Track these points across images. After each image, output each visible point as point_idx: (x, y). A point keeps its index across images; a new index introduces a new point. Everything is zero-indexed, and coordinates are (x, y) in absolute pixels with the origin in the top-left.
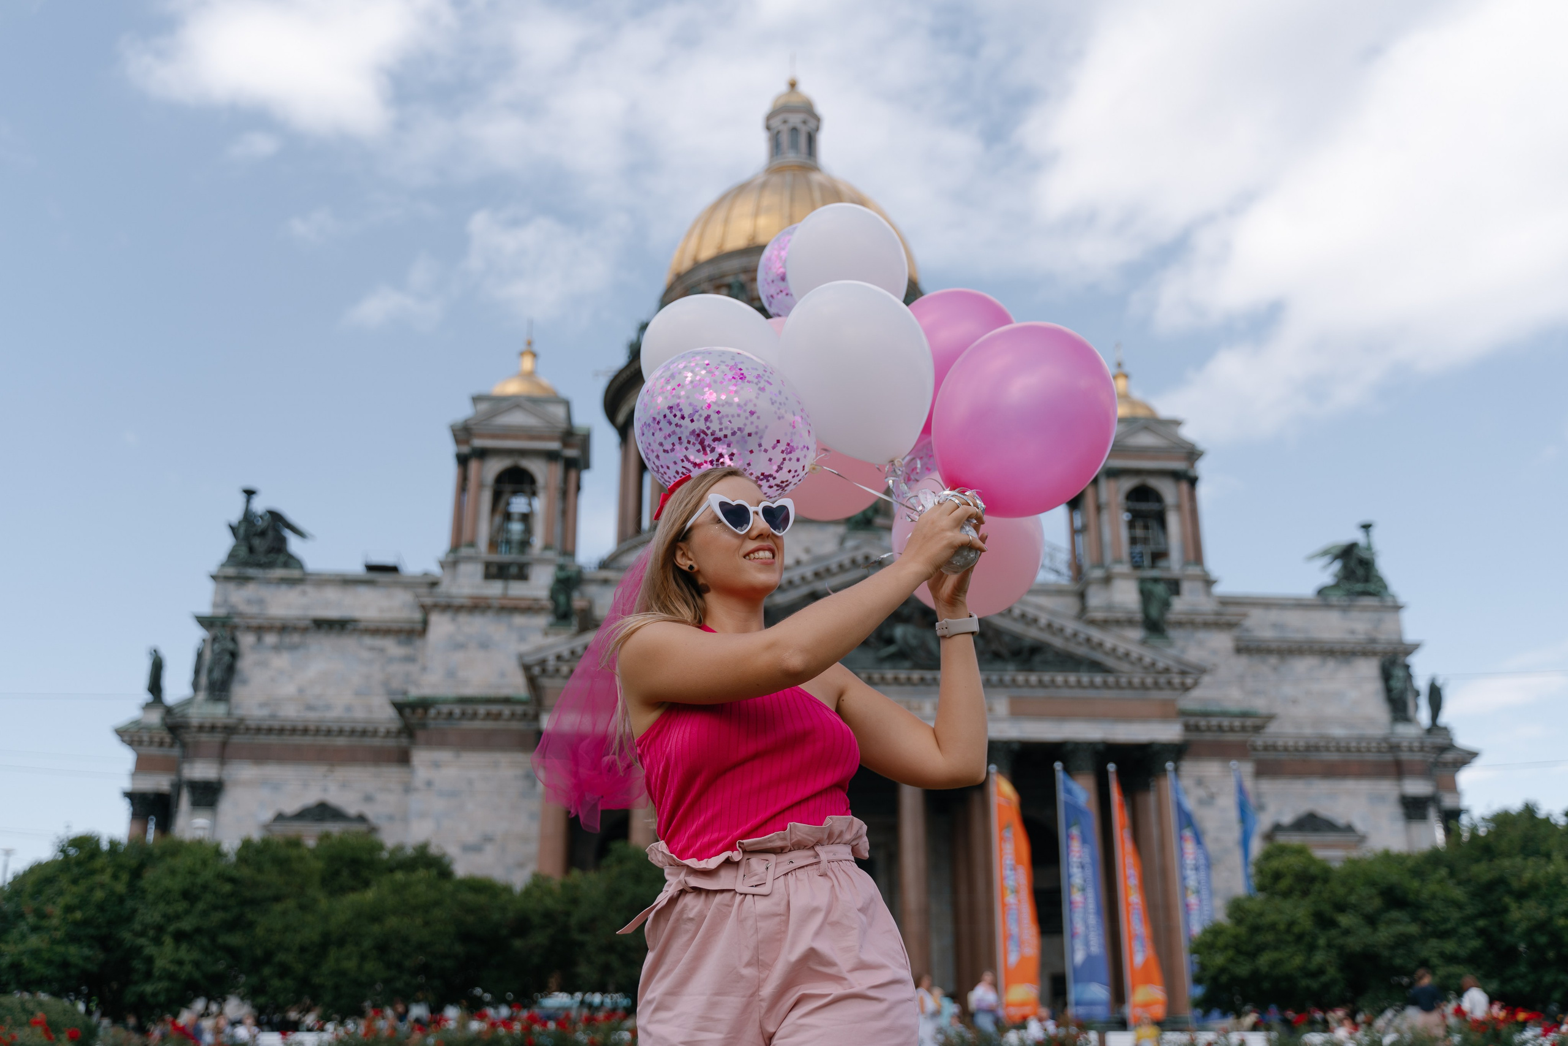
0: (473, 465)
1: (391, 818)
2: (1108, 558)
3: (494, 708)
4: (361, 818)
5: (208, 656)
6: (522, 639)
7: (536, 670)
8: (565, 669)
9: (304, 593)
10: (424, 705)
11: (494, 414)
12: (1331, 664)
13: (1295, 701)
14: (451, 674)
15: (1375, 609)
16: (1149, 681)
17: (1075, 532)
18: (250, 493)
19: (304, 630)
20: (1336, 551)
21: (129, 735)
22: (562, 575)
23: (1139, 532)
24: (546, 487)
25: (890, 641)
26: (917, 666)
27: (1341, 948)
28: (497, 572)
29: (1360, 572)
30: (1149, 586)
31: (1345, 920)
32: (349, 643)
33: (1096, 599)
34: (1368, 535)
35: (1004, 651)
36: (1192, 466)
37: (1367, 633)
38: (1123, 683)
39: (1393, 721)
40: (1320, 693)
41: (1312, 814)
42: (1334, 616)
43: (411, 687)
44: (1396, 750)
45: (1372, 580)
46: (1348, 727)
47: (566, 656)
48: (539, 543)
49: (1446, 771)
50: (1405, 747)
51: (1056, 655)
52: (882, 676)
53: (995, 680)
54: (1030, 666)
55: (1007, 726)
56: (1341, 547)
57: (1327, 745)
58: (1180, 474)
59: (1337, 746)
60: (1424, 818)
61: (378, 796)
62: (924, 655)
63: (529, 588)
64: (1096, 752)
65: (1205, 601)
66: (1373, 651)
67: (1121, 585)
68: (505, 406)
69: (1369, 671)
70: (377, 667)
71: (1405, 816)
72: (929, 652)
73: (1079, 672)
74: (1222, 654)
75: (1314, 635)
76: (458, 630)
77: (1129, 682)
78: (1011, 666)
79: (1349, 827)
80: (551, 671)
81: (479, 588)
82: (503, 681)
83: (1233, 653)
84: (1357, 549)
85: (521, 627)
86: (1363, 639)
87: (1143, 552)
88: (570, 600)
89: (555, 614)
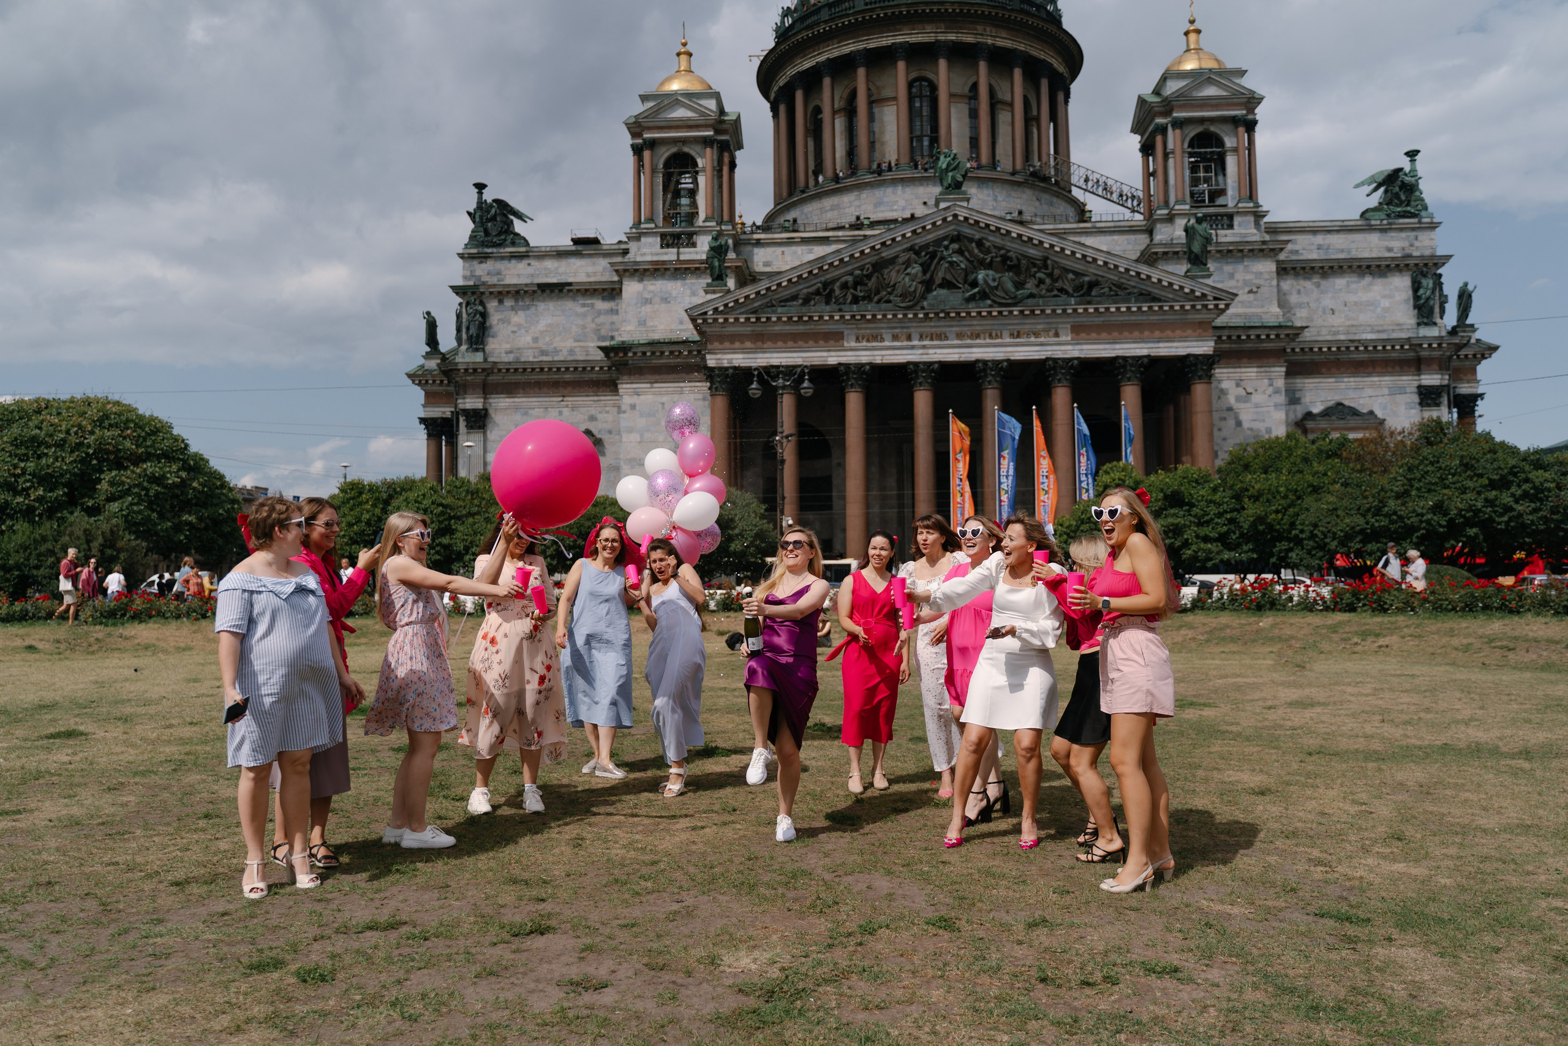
0: (647, 154)
1: (610, 432)
2: (1172, 200)
3: (676, 349)
5: (464, 315)
6: (694, 294)
7: (700, 322)
8: (721, 320)
9: (529, 265)
10: (624, 348)
11: (659, 110)
12: (1368, 279)
13: (1333, 312)
14: (642, 323)
15: (1413, 229)
16: (1187, 307)
17: (1149, 175)
18: (480, 187)
19: (533, 296)
20: (1380, 179)
21: (418, 377)
23: (1202, 174)
24: (704, 170)
25: (974, 284)
26: (995, 304)
28: (670, 240)
29: (1403, 196)
30: (1195, 223)
32: (569, 303)
33: (1160, 235)
34: (1413, 161)
35: (1067, 287)
36: (1251, 111)
37: (1403, 249)
38: (1166, 308)
39: (1419, 324)
40: (1356, 303)
41: (1340, 404)
42: (1374, 238)
43: (615, 334)
44: (1418, 349)
45: (1413, 203)
46: (1379, 332)
47: (722, 308)
48: (702, 215)
49: (1467, 363)
50: (1425, 346)
51: (1111, 290)
52: (968, 313)
53: (1059, 311)
54: (1088, 298)
55: (1069, 347)
56: (1386, 174)
57: (1357, 348)
58: (1239, 120)
59: (1366, 347)
60: (1438, 405)
61: (599, 416)
62: (1003, 295)
63: (697, 253)
64: (1141, 365)
65: (1255, 231)
66: (1407, 265)
67: (1181, 223)
68: (666, 102)
69: (1401, 283)
70: (589, 319)
71: (1421, 404)
72: (1006, 292)
73: (1129, 302)
74: (1266, 276)
75: (1355, 254)
76: (645, 289)
77: (1172, 307)
78: (1073, 300)
79: (1371, 413)
80: (710, 321)
81: (658, 254)
82: (680, 327)
83: (1275, 275)
84: (1401, 174)
85: (692, 284)
86: (1398, 255)
87: (1203, 192)
88: (722, 261)
89: (711, 275)
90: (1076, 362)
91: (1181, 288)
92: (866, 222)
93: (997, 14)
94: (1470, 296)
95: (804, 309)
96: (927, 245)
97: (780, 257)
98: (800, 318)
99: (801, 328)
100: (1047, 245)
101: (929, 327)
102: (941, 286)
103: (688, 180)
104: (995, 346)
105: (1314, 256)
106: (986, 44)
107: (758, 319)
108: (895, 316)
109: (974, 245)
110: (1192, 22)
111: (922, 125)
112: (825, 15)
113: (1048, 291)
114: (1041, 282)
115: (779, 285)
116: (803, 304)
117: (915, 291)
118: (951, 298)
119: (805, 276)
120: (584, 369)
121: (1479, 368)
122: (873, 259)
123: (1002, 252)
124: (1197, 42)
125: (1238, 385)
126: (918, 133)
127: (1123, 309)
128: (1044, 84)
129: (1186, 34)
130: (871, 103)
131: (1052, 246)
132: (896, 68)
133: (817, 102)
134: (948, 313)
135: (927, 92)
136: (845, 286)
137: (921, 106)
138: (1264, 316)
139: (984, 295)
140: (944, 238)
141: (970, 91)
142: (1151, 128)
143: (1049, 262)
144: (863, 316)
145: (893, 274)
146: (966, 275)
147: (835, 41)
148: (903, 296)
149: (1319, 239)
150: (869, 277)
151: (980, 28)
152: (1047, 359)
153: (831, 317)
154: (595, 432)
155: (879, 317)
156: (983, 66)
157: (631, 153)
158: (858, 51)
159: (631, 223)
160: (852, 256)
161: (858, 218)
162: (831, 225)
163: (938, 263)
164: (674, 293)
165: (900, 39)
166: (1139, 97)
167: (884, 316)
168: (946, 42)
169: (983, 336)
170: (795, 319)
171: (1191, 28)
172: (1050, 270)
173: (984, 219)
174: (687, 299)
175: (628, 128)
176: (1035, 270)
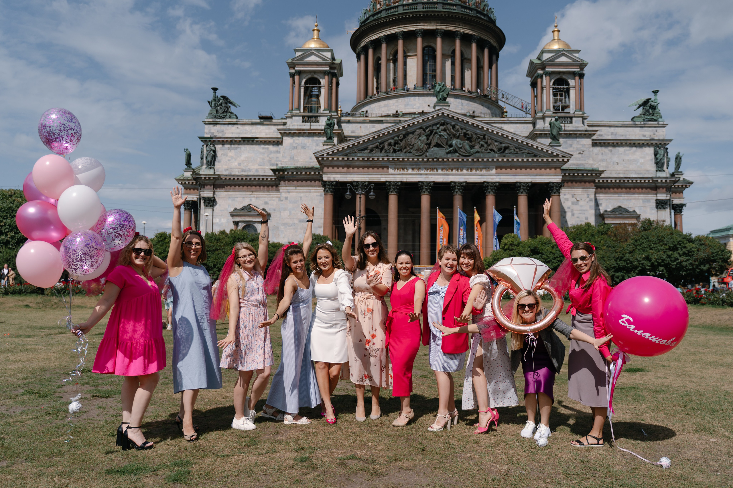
0: (297, 78)
1: (275, 210)
2: (545, 109)
3: (308, 171)
5: (205, 152)
6: (317, 145)
7: (320, 159)
8: (330, 159)
9: (238, 128)
10: (283, 170)
11: (302, 57)
12: (634, 149)
13: (617, 164)
14: (292, 158)
15: (655, 127)
16: (551, 160)
17: (534, 97)
18: (215, 89)
19: (239, 143)
20: (640, 103)
21: (181, 181)
22: (329, 122)
23: (559, 98)
24: (324, 86)
25: (451, 146)
26: (460, 155)
28: (307, 119)
29: (651, 111)
30: (555, 121)
32: (256, 147)
33: (540, 124)
34: (655, 95)
35: (495, 149)
36: (582, 69)
37: (650, 136)
38: (540, 160)
39: (657, 171)
40: (628, 160)
41: (620, 207)
42: (637, 130)
43: (279, 163)
44: (656, 182)
45: (655, 115)
46: (638, 174)
47: (331, 153)
48: (322, 108)
49: (679, 189)
50: (659, 181)
51: (514, 150)
52: (448, 159)
53: (490, 160)
54: (504, 154)
55: (495, 177)
56: (643, 101)
57: (628, 181)
58: (577, 73)
59: (632, 181)
60: (665, 209)
61: (269, 202)
62: (464, 151)
63: (319, 126)
64: (528, 186)
65: (582, 125)
66: (652, 143)
67: (548, 120)
68: (307, 53)
69: (650, 151)
70: (266, 155)
71: (657, 207)
72: (466, 150)
73: (523, 156)
74: (587, 146)
75: (628, 137)
76: (294, 141)
77: (542, 160)
78: (497, 155)
79: (634, 211)
80: (325, 159)
81: (300, 125)
82: (311, 161)
83: (591, 146)
84: (650, 102)
85: (317, 140)
86: (649, 139)
87: (559, 106)
88: (332, 130)
89: (326, 137)
90: (497, 184)
91: (547, 151)
92: (401, 114)
93: (465, 18)
94: (681, 158)
95: (370, 155)
96: (429, 126)
97: (360, 129)
98: (368, 159)
99: (368, 163)
100: (485, 129)
101: (429, 165)
102: (435, 146)
103: (316, 91)
104: (460, 175)
105: (609, 137)
106: (460, 32)
107: (348, 159)
108: (413, 159)
109: (451, 127)
110: (556, 27)
112: (384, 14)
114: (482, 145)
115: (359, 143)
116: (369, 152)
117: (423, 148)
118: (440, 152)
119: (371, 139)
120: (263, 179)
121: (684, 192)
122: (404, 133)
123: (464, 131)
124: (558, 36)
125: (573, 197)
126: (427, 72)
127: (520, 160)
128: (486, 51)
129: (553, 32)
130: (405, 56)
131: (488, 129)
132: (416, 41)
133: (379, 55)
134: (438, 159)
135: (431, 52)
136: (390, 144)
137: (428, 59)
138: (585, 165)
139: (455, 151)
140: (437, 124)
141: (452, 53)
142: (536, 75)
143: (486, 137)
144: (398, 159)
145: (413, 140)
146: (447, 141)
147: (388, 27)
148: (417, 150)
149: (612, 129)
150: (401, 140)
151: (457, 24)
152: (484, 182)
153: (383, 159)
155: (406, 160)
156: (458, 42)
157: (289, 76)
158: (399, 32)
159: (288, 110)
160: (393, 130)
161: (397, 112)
162: (384, 114)
163: (434, 135)
164: (308, 144)
165: (419, 27)
166: (530, 61)
167: (408, 159)
168: (441, 30)
169: (454, 170)
170: (366, 159)
171: (556, 29)
172: (486, 141)
173: (456, 116)
174: (314, 148)
175: (288, 65)
176: (479, 140)
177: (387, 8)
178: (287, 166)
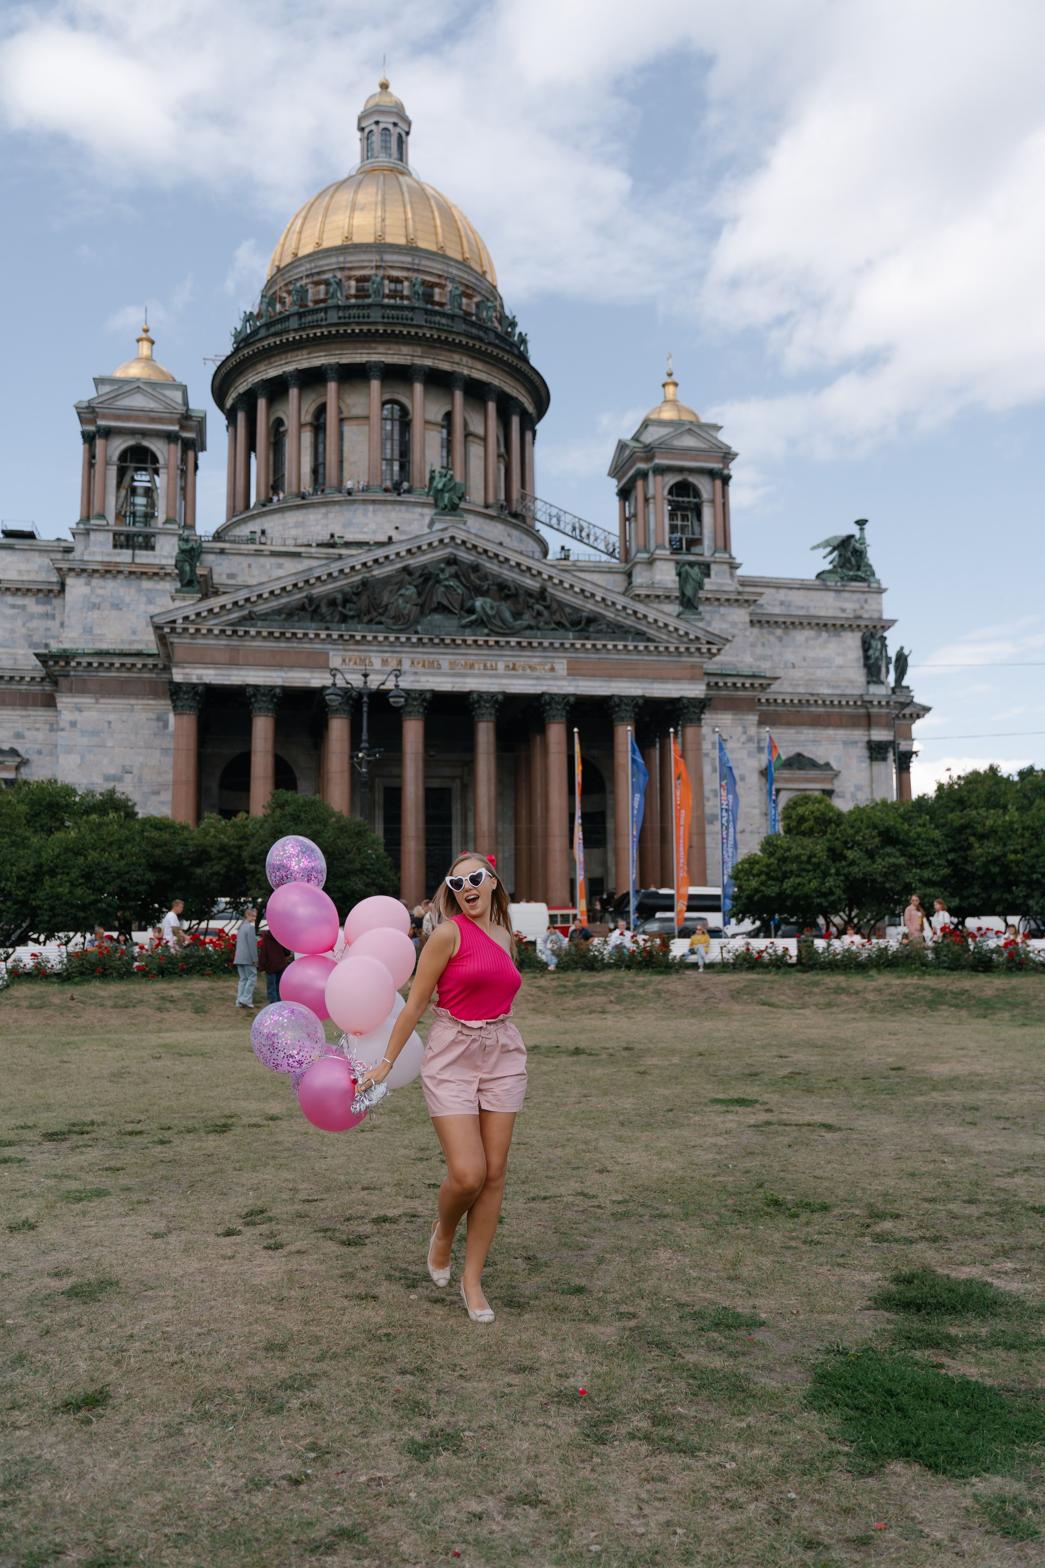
0: (99, 443)
1: (40, 752)
2: (653, 544)
3: (128, 661)
4: (14, 752)
6: (150, 602)
7: (167, 630)
8: (192, 631)
10: (66, 656)
11: (116, 396)
12: (824, 635)
13: (794, 666)
14: (88, 630)
15: (864, 592)
16: (682, 649)
17: (625, 520)
20: (836, 543)
23: (679, 523)
24: (167, 467)
25: (471, 611)
26: (492, 633)
27: (847, 876)
28: (125, 541)
29: (854, 560)
30: (687, 567)
31: (850, 854)
33: (640, 577)
34: (862, 529)
35: (564, 621)
36: (726, 466)
37: (855, 610)
38: (661, 649)
39: (868, 683)
40: (814, 659)
41: (799, 755)
42: (829, 598)
43: (53, 641)
44: (869, 705)
45: (863, 569)
46: (834, 687)
47: (193, 617)
48: (161, 516)
49: (904, 722)
50: (875, 703)
51: (608, 625)
52: (464, 641)
53: (557, 645)
54: (586, 634)
55: (565, 683)
56: (840, 539)
58: (717, 473)
59: (824, 702)
60: (884, 759)
61: (27, 734)
62: (499, 623)
63: (155, 556)
64: (637, 705)
65: (730, 582)
66: (858, 626)
68: (126, 388)
69: (853, 643)
70: (19, 622)
71: (870, 758)
72: (503, 621)
73: (626, 640)
74: (740, 626)
75: (813, 612)
76: (92, 592)
77: (667, 648)
78: (571, 635)
79: (827, 766)
80: (179, 630)
81: (109, 555)
82: (134, 638)
83: (748, 625)
84: (852, 541)
85: (149, 590)
86: (851, 616)
87: (681, 539)
88: (193, 568)
89: (181, 581)
90: (572, 699)
91: (676, 629)
92: (342, 542)
93: (474, 345)
95: (287, 624)
96: (424, 567)
97: (246, 570)
98: (282, 634)
99: (283, 645)
100: (545, 577)
101: (423, 655)
102: (435, 610)
103: (145, 478)
104: (490, 676)
105: (777, 610)
106: (462, 374)
107: (235, 632)
108: (386, 638)
109: (468, 569)
110: (670, 375)
111: (392, 449)
112: (294, 323)
113: (546, 623)
114: (539, 614)
115: (260, 596)
116: (285, 620)
117: (409, 614)
118: (447, 624)
119: (289, 588)
120: (12, 678)
121: (915, 726)
122: (365, 577)
123: (499, 580)
124: (675, 394)
125: (714, 732)
126: (388, 456)
127: (620, 647)
128: (515, 421)
129: (664, 386)
130: (341, 420)
132: (369, 387)
133: (282, 413)
134: (443, 640)
135: (397, 414)
136: (333, 604)
137: (392, 430)
138: (736, 665)
139: (480, 623)
140: (440, 561)
141: (443, 420)
142: (631, 472)
143: (547, 595)
144: (352, 637)
146: (463, 602)
147: (305, 352)
148: (397, 618)
149: (783, 595)
150: (359, 595)
151: (456, 357)
152: (542, 695)
153: (317, 635)
154: (21, 751)
155: (370, 638)
156: (458, 395)
157: (80, 440)
158: (330, 365)
159: (78, 518)
160: (341, 571)
161: (332, 536)
162: (299, 542)
163: (434, 586)
164: (127, 599)
165: (375, 358)
166: (620, 441)
167: (375, 638)
168: (422, 367)
169: (476, 666)
170: (277, 635)
171: (669, 380)
172: (548, 603)
173: (482, 544)
174: (142, 607)
175: (79, 413)
176: (532, 601)
177: (301, 310)
178: (75, 647)
